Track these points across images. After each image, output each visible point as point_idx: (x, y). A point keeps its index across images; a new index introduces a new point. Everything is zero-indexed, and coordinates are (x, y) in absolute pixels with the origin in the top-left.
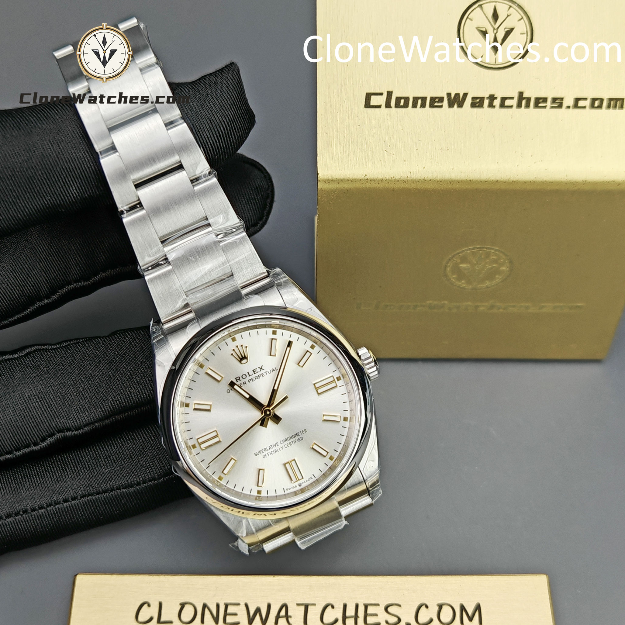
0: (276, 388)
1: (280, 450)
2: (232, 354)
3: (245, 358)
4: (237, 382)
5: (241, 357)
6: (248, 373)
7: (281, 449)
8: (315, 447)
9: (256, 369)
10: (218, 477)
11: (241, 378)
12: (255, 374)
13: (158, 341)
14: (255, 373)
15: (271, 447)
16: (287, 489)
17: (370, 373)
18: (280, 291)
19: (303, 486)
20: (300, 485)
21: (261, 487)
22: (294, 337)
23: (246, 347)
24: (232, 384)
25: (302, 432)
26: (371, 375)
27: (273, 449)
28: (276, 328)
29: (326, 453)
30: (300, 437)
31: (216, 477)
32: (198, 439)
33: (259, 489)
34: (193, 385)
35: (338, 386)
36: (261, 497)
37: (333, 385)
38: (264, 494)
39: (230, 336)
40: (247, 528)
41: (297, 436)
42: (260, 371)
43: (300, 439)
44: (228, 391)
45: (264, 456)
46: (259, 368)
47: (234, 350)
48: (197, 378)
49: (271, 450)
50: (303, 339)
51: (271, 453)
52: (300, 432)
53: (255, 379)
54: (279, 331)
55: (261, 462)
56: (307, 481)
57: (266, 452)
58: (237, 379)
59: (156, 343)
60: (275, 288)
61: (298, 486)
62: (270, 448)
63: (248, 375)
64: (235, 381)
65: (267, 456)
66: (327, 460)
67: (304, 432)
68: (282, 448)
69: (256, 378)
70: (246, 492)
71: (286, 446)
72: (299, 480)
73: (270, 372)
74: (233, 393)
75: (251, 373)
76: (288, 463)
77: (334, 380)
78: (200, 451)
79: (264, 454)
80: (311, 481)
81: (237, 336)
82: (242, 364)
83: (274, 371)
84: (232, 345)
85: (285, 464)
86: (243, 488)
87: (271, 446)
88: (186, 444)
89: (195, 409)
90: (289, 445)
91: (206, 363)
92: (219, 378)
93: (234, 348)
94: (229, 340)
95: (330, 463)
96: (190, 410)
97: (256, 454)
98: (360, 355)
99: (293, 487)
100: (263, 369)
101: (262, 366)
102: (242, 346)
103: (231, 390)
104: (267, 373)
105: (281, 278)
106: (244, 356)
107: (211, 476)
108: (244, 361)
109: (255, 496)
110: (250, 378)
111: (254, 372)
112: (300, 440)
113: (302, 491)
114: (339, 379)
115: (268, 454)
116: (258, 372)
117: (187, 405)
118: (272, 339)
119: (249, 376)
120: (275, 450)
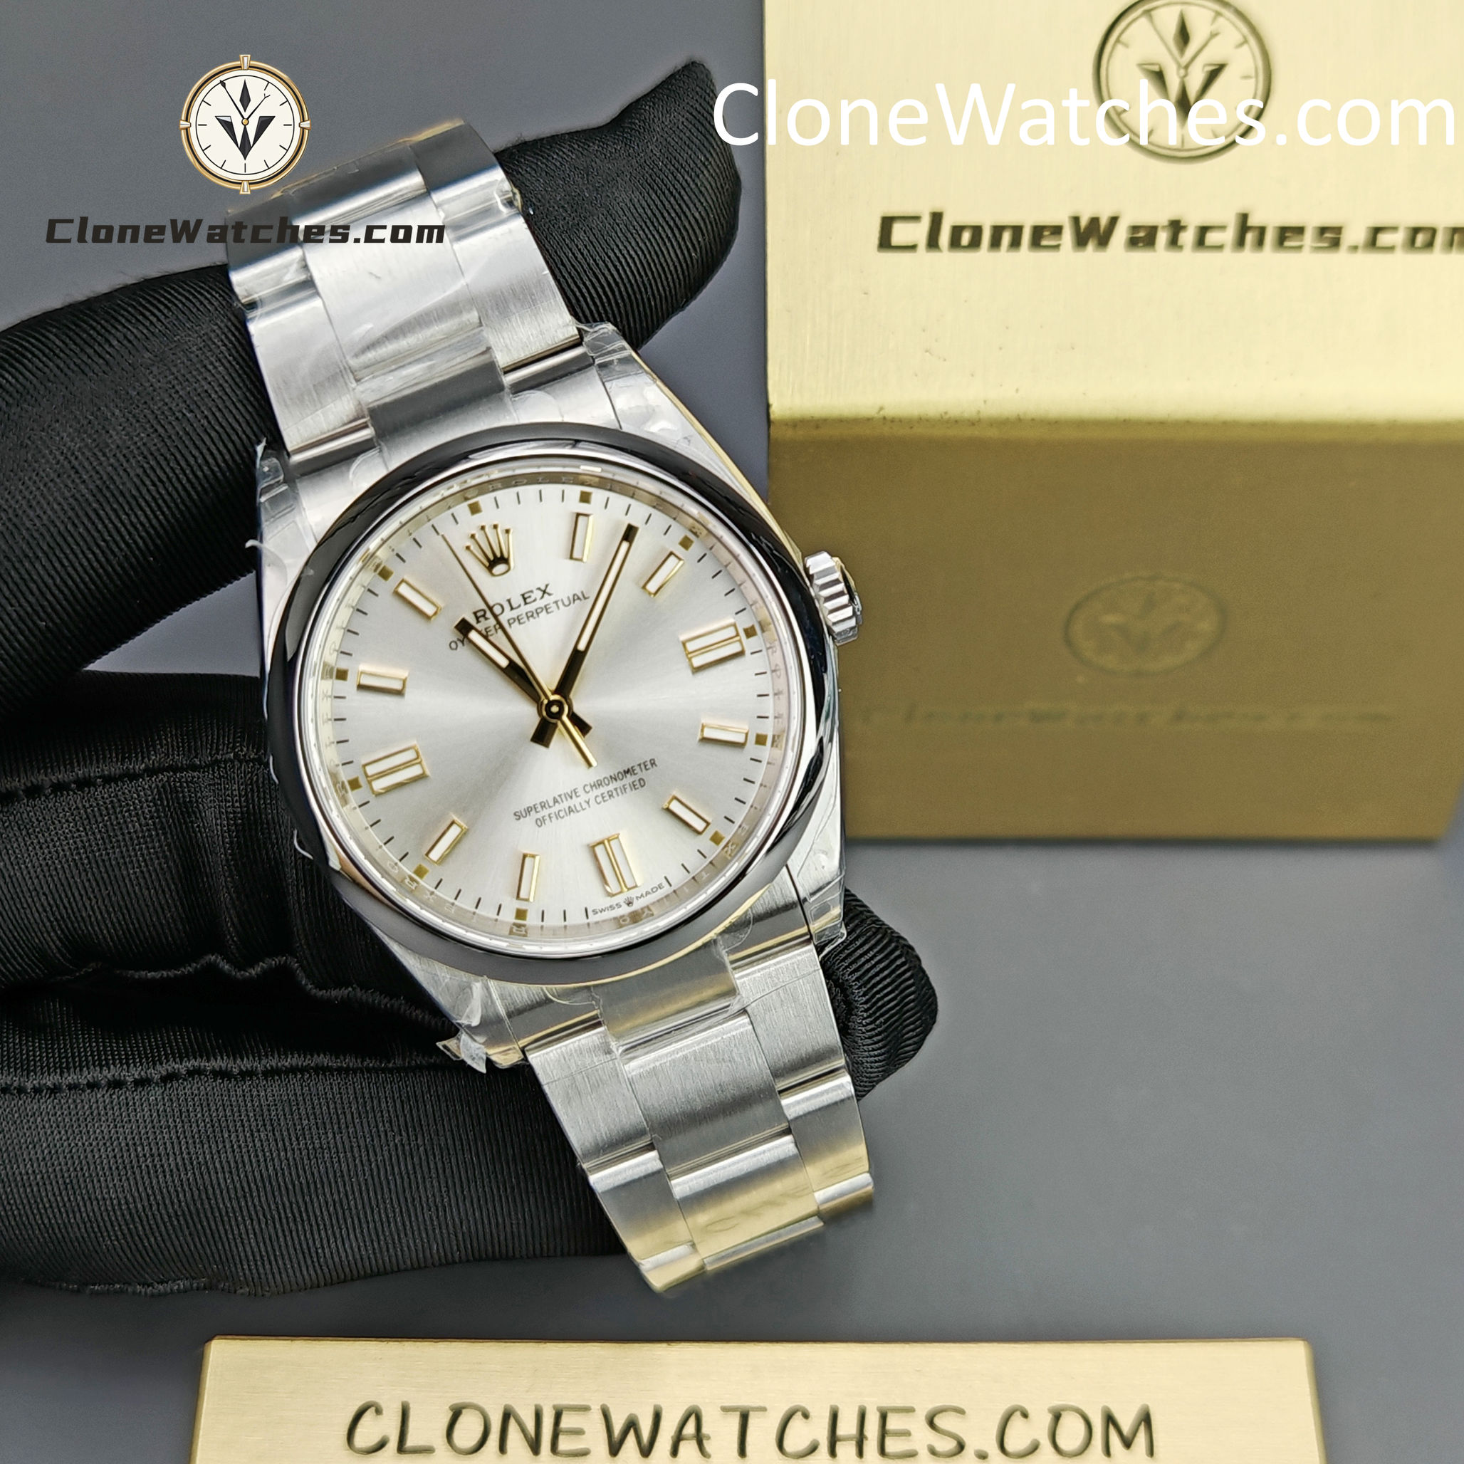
0: (582, 647)
1: (583, 809)
2: (468, 548)
3: (503, 560)
4: (478, 622)
5: (492, 558)
6: (509, 601)
7: (585, 805)
8: (675, 807)
9: (532, 592)
10: (414, 869)
11: (489, 614)
12: (528, 606)
13: (273, 500)
14: (526, 603)
15: (559, 799)
16: (595, 912)
17: (835, 624)
18: (607, 384)
19: (637, 905)
20: (629, 903)
21: (527, 900)
22: (639, 513)
23: (507, 531)
24: (464, 627)
25: (642, 766)
26: (837, 629)
27: (565, 805)
28: (590, 485)
29: (704, 825)
30: (636, 778)
31: (407, 869)
32: (364, 766)
33: (522, 906)
34: (360, 623)
35: (748, 652)
36: (524, 926)
37: (735, 648)
38: (532, 920)
39: (466, 499)
40: (485, 1006)
41: (628, 776)
42: (542, 597)
43: (637, 783)
44: (453, 645)
45: (540, 822)
46: (539, 589)
47: (473, 536)
48: (371, 604)
49: (557, 807)
50: (660, 519)
51: (558, 816)
52: (639, 765)
53: (525, 619)
54: (598, 495)
55: (525, 836)
56: (647, 893)
57: (545, 812)
58: (479, 614)
59: (267, 504)
60: (594, 375)
61: (624, 906)
62: (555, 801)
63: (507, 607)
64: (472, 620)
65: (547, 821)
66: (704, 842)
67: (649, 766)
68: (588, 803)
69: (530, 615)
70: (487, 911)
71: (599, 799)
72: (629, 889)
73: (567, 603)
74: (464, 651)
75: (517, 600)
76: (602, 843)
77: (738, 635)
78: (371, 798)
79: (539, 816)
80: (660, 894)
81: (485, 501)
82: (493, 575)
83: (577, 602)
84: (470, 523)
85: (592, 848)
86: (480, 900)
87: (560, 796)
88: (334, 776)
89: (361, 687)
90: (607, 798)
91: (398, 571)
92: (429, 610)
93: (473, 532)
94: (462, 509)
95: (713, 851)
96: (348, 687)
97: (518, 816)
98: (811, 572)
99: (612, 907)
100: (549, 594)
101: (547, 586)
102: (495, 527)
103: (460, 644)
104: (560, 603)
105: (614, 351)
106: (498, 554)
107: (396, 864)
108: (500, 568)
109: (507, 923)
110: (514, 614)
111: (525, 599)
112: (638, 786)
113: (636, 918)
114: (750, 633)
115: (550, 818)
116: (535, 600)
117: (342, 675)
118: (578, 515)
119: (512, 609)
120: (570, 808)
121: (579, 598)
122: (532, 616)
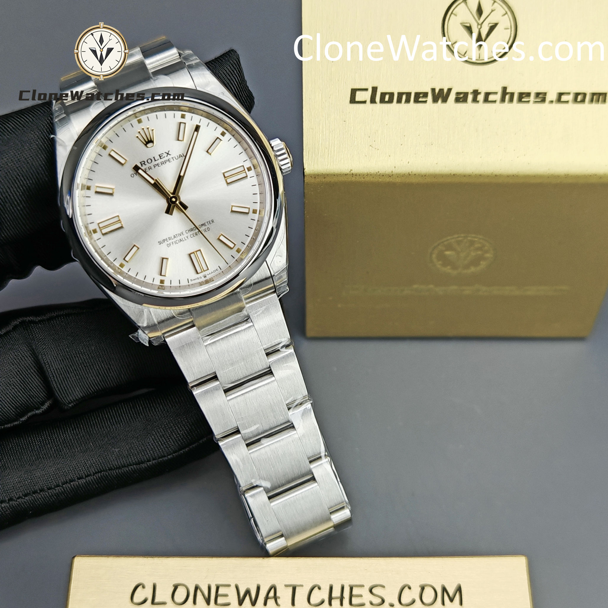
0: (182, 174)
1: (185, 240)
2: (137, 137)
3: (151, 141)
4: (142, 166)
5: (147, 141)
6: (154, 157)
7: (186, 238)
8: (222, 238)
9: (163, 154)
10: (119, 264)
11: (146, 163)
12: (161, 159)
13: (60, 120)
14: (161, 158)
15: (176, 236)
16: (191, 280)
17: (282, 165)
18: (190, 73)
19: (208, 277)
20: (205, 277)
21: (165, 276)
22: (204, 122)
23: (153, 130)
24: (136, 168)
25: (209, 222)
26: (283, 167)
27: (179, 238)
28: (185, 111)
29: (234, 245)
30: (206, 227)
31: (117, 264)
32: (98, 224)
33: (162, 278)
34: (96, 167)
35: (249, 177)
36: (164, 286)
37: (244, 175)
38: (167, 284)
39: (136, 117)
40: (148, 319)
41: (203, 226)
42: (167, 156)
43: (207, 229)
44: (132, 176)
45: (168, 245)
46: (166, 153)
47: (139, 132)
48: (100, 160)
49: (175, 239)
50: (213, 125)
51: (176, 243)
52: (207, 222)
53: (161, 165)
54: (188, 115)
55: (163, 251)
56: (212, 273)
57: (170, 241)
58: (142, 163)
59: (58, 122)
60: (186, 70)
61: (203, 278)
62: (175, 237)
63: (153, 160)
64: (139, 165)
65: (172, 245)
66: (234, 252)
67: (211, 223)
68: (187, 237)
69: (162, 163)
70: (149, 280)
71: (192, 236)
72: (204, 271)
73: (177, 158)
74: (137, 177)
75: (157, 157)
76: (194, 253)
77: (245, 170)
78: (101, 236)
79: (168, 243)
80: (217, 272)
81: (144, 118)
82: (147, 147)
83: (181, 158)
84: (138, 128)
85: (190, 255)
86: (146, 276)
87: (176, 235)
88: (86, 228)
89: (97, 192)
90: (195, 235)
91: (110, 146)
92: (122, 161)
93: (139, 131)
94: (135, 121)
95: (237, 256)
96: (91, 193)
97: (160, 243)
98: (272, 146)
99: (198, 278)
100: (170, 155)
101: (169, 151)
102: (148, 128)
103: (135, 175)
104: (174, 158)
105: (193, 60)
106: (150, 140)
107: (112, 262)
108: (149, 145)
109: (157, 285)
110: (156, 163)
111: (160, 157)
112: (207, 230)
113: (207, 282)
114: (249, 169)
115: (173, 244)
116: (164, 157)
117: (89, 188)
118: (180, 123)
119: (155, 160)
120: (180, 239)
121: (182, 156)
122: (163, 163)
